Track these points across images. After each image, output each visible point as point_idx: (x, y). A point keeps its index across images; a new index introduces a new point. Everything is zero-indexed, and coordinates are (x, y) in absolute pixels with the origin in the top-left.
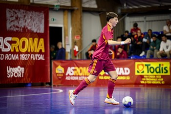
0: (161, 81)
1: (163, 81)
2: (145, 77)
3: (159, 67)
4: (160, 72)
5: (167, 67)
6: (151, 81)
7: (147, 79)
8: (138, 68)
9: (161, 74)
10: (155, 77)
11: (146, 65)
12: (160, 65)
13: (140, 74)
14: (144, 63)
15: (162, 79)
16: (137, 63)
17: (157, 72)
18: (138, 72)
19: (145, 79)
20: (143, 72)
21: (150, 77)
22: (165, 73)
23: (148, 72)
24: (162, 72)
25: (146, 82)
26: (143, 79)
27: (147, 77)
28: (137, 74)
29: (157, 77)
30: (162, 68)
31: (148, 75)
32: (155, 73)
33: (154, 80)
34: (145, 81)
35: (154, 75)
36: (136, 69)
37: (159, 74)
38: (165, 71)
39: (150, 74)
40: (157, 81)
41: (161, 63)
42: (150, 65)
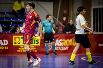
1: (36, 50)
2: (21, 47)
5: (38, 40)
7: (23, 49)
8: (15, 40)
13: (17, 45)
15: (35, 49)
19: (21, 49)
20: (19, 43)
22: (37, 44)
24: (35, 44)
25: (21, 51)
26: (19, 49)
27: (23, 47)
28: (14, 44)
29: (31, 47)
30: (35, 40)
37: (32, 45)
38: (37, 43)
41: (34, 37)
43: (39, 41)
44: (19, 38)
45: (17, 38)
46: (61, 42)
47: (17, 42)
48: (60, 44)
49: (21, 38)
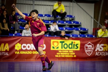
0: (73, 55)
1: (75, 55)
2: (59, 51)
3: (72, 44)
4: (72, 48)
5: (78, 44)
6: (65, 55)
7: (61, 54)
8: (53, 44)
9: (73, 49)
10: (68, 52)
11: (60, 42)
12: (72, 42)
13: (55, 49)
14: (59, 41)
15: (74, 54)
16: (52, 41)
17: (70, 48)
18: (53, 48)
19: (59, 54)
20: (58, 48)
21: (64, 51)
22: (76, 48)
23: (62, 48)
25: (60, 56)
26: (57, 54)
27: (61, 51)
29: (70, 52)
30: (74, 45)
31: (62, 50)
32: (68, 49)
33: (67, 54)
34: (58, 55)
35: (67, 50)
36: (52, 46)
37: (71, 49)
38: (76, 47)
39: (64, 49)
40: (70, 55)
41: (73, 41)
42: (64, 42)
43: (79, 46)
44: (58, 42)
45: (55, 42)
46: (102, 46)
47: (55, 47)
48: (101, 49)
49: (59, 42)
